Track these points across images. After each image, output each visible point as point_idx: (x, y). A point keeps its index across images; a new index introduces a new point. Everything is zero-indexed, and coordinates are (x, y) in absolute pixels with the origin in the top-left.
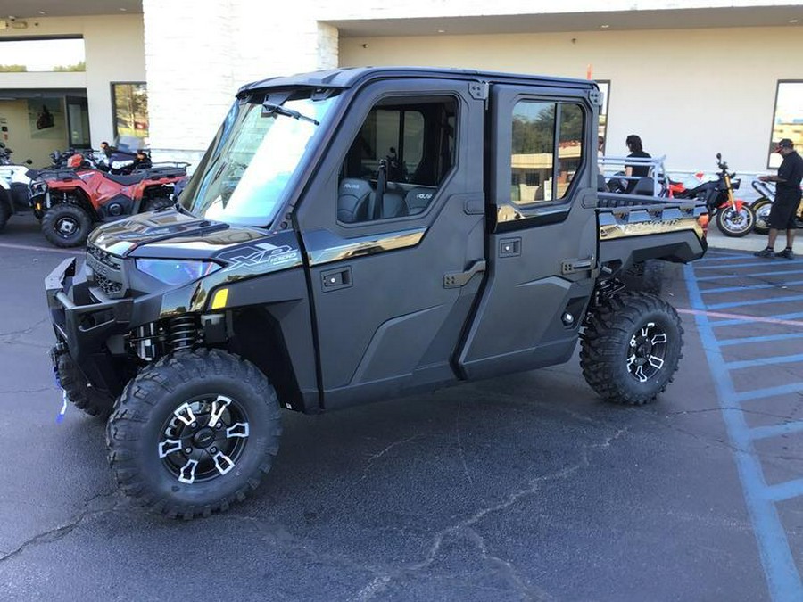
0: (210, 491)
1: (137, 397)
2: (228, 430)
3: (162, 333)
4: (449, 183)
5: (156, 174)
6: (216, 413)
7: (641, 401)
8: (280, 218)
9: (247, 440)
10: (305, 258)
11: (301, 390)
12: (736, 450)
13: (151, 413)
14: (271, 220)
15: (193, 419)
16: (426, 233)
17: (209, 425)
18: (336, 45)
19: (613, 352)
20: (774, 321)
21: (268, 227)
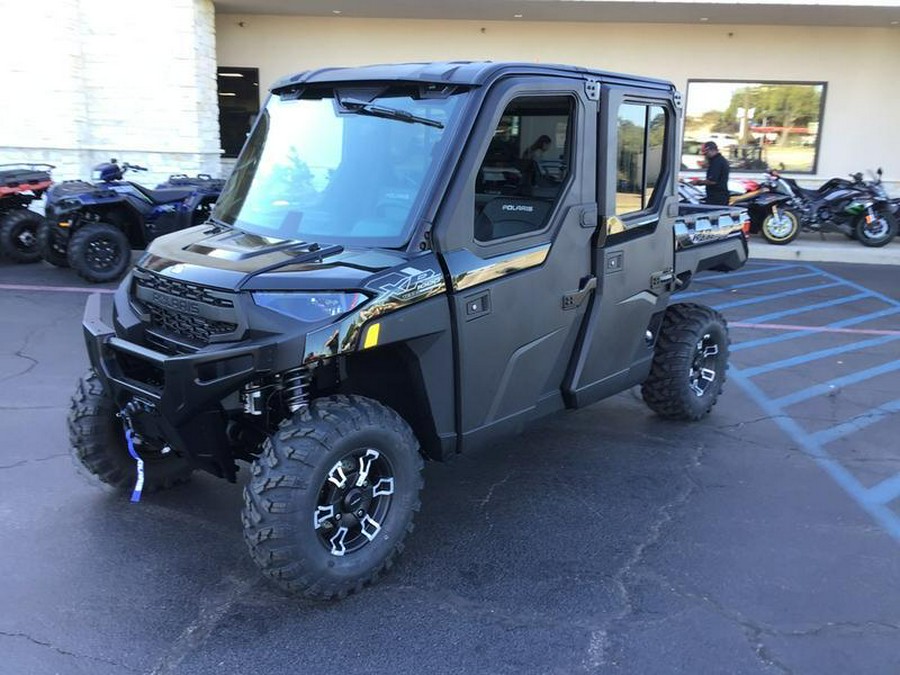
0: (363, 561)
1: (293, 459)
2: (375, 488)
3: (280, 380)
4: (567, 193)
5: (12, 180)
6: (364, 470)
7: (699, 416)
8: (417, 237)
9: (391, 499)
10: (448, 281)
11: (439, 435)
12: (814, 457)
13: (311, 476)
14: (407, 240)
15: (344, 479)
16: (551, 247)
17: (357, 484)
18: (212, 22)
19: (680, 367)
20: (747, 325)
21: (403, 248)
